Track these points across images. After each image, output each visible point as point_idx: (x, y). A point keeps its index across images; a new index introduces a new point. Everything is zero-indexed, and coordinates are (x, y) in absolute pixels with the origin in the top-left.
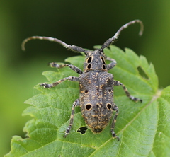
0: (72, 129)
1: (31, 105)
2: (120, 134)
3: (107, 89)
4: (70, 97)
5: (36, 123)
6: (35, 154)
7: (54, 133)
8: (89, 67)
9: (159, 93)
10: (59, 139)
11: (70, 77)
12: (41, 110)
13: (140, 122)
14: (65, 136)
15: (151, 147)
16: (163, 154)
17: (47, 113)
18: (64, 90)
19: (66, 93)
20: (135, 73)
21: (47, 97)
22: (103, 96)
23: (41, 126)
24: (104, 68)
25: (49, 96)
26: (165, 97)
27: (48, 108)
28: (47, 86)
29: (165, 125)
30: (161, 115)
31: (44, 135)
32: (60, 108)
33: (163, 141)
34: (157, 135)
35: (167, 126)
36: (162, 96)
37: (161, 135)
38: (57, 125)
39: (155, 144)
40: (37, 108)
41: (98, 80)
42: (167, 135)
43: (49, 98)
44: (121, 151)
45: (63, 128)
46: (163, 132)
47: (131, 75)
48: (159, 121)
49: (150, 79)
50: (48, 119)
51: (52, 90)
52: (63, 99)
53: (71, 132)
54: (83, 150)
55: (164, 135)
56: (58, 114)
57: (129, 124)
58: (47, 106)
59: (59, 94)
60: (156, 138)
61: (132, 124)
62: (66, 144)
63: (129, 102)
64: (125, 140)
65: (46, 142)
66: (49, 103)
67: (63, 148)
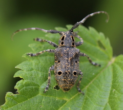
0: (50, 87)
1: (20, 70)
2: (85, 90)
3: (74, 60)
4: (49, 63)
5: (24, 83)
6: (23, 105)
7: (37, 90)
8: (62, 43)
9: (113, 60)
10: (40, 94)
11: (49, 50)
12: (27, 73)
13: (99, 81)
14: (44, 92)
15: (107, 100)
16: (116, 105)
17: (32, 75)
18: (44, 58)
19: (46, 60)
20: (95, 45)
21: (32, 63)
22: (71, 66)
23: (27, 85)
24: (73, 44)
25: (34, 62)
26: (118, 63)
27: (32, 71)
28: (32, 55)
29: (118, 84)
30: (115, 76)
31: (30, 91)
32: (41, 71)
33: (116, 96)
34: (111, 91)
35: (119, 85)
36: (115, 62)
37: (114, 92)
38: (39, 84)
39: (110, 98)
40: (25, 71)
41: (68, 54)
42: (119, 91)
43: (34, 64)
44: (85, 103)
45: (43, 86)
46: (116, 90)
47: (93, 46)
48: (113, 81)
49: (107, 49)
50: (33, 79)
51: (35, 58)
52: (43, 64)
53: (49, 89)
54: (58, 102)
55: (117, 92)
56: (40, 75)
57: (91, 82)
58: (32, 69)
59: (41, 60)
60: (111, 93)
61: (93, 83)
62: (45, 98)
63: (91, 67)
64: (88, 95)
65: (31, 96)
66: (33, 67)
67: (43, 100)
